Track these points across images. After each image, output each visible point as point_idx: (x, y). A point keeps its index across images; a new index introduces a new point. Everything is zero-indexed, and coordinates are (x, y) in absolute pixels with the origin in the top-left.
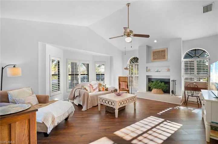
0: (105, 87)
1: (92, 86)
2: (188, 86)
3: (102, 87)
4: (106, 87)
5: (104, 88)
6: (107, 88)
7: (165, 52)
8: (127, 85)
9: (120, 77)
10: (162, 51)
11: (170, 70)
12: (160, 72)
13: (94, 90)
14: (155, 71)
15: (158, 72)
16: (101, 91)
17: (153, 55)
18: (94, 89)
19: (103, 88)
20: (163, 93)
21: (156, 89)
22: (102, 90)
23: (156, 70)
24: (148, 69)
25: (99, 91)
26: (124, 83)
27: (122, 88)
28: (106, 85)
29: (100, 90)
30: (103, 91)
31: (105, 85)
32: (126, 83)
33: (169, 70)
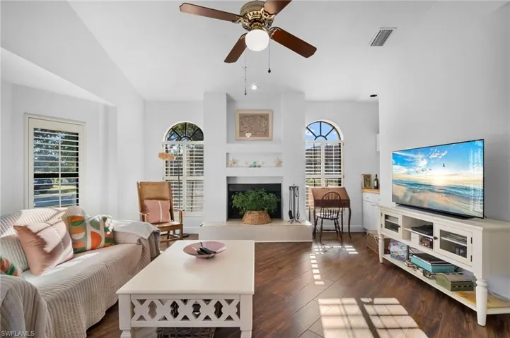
0: (106, 230)
1: (35, 235)
2: (325, 198)
3: (90, 229)
4: (110, 229)
5: (101, 233)
6: (113, 232)
7: (267, 119)
8: (171, 210)
9: (141, 186)
10: (262, 116)
11: (283, 164)
12: (259, 167)
13: (52, 255)
14: (248, 165)
15: (255, 167)
16: (83, 251)
17: (241, 124)
18: (48, 249)
19: (94, 235)
20: (269, 219)
21: (256, 213)
22: (89, 245)
23: (252, 164)
24: (231, 159)
25: (77, 251)
26: (159, 201)
27: (156, 221)
28: (108, 221)
29: (80, 246)
30: (93, 249)
31: (105, 219)
32: (167, 203)
33: (279, 164)
